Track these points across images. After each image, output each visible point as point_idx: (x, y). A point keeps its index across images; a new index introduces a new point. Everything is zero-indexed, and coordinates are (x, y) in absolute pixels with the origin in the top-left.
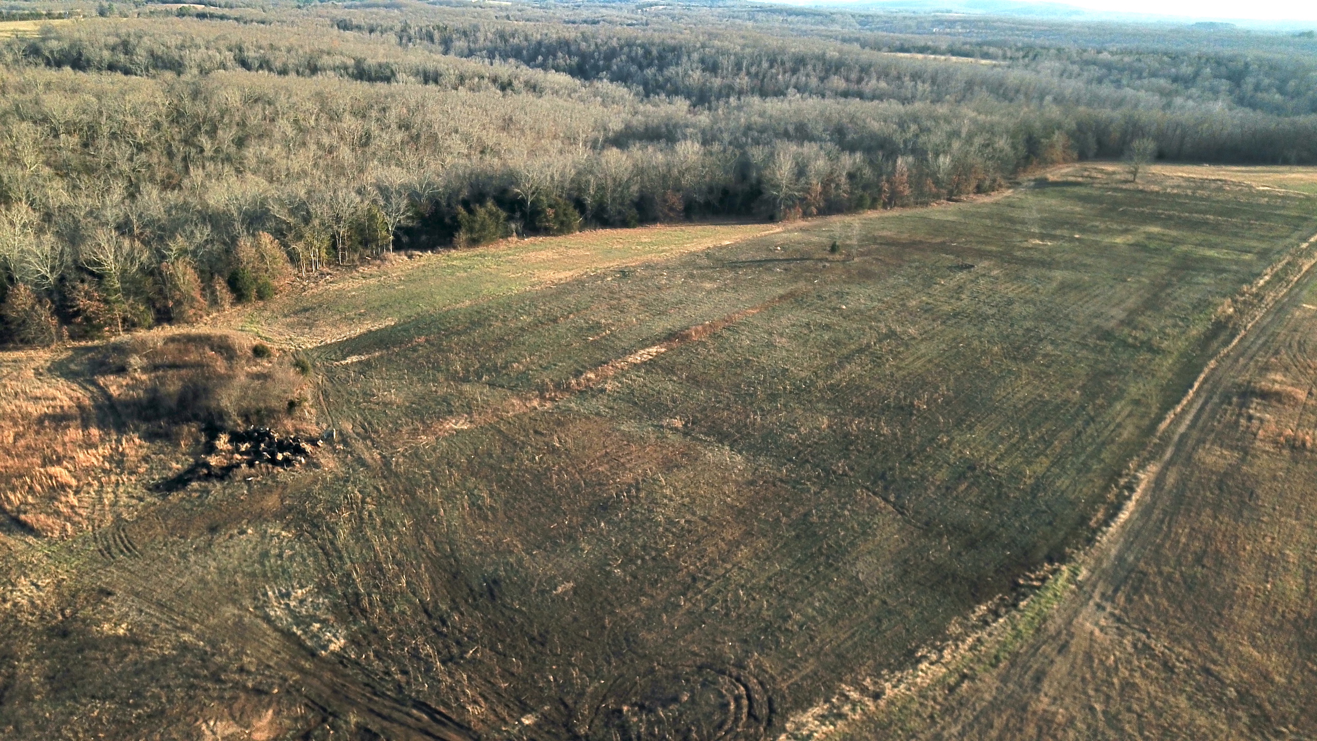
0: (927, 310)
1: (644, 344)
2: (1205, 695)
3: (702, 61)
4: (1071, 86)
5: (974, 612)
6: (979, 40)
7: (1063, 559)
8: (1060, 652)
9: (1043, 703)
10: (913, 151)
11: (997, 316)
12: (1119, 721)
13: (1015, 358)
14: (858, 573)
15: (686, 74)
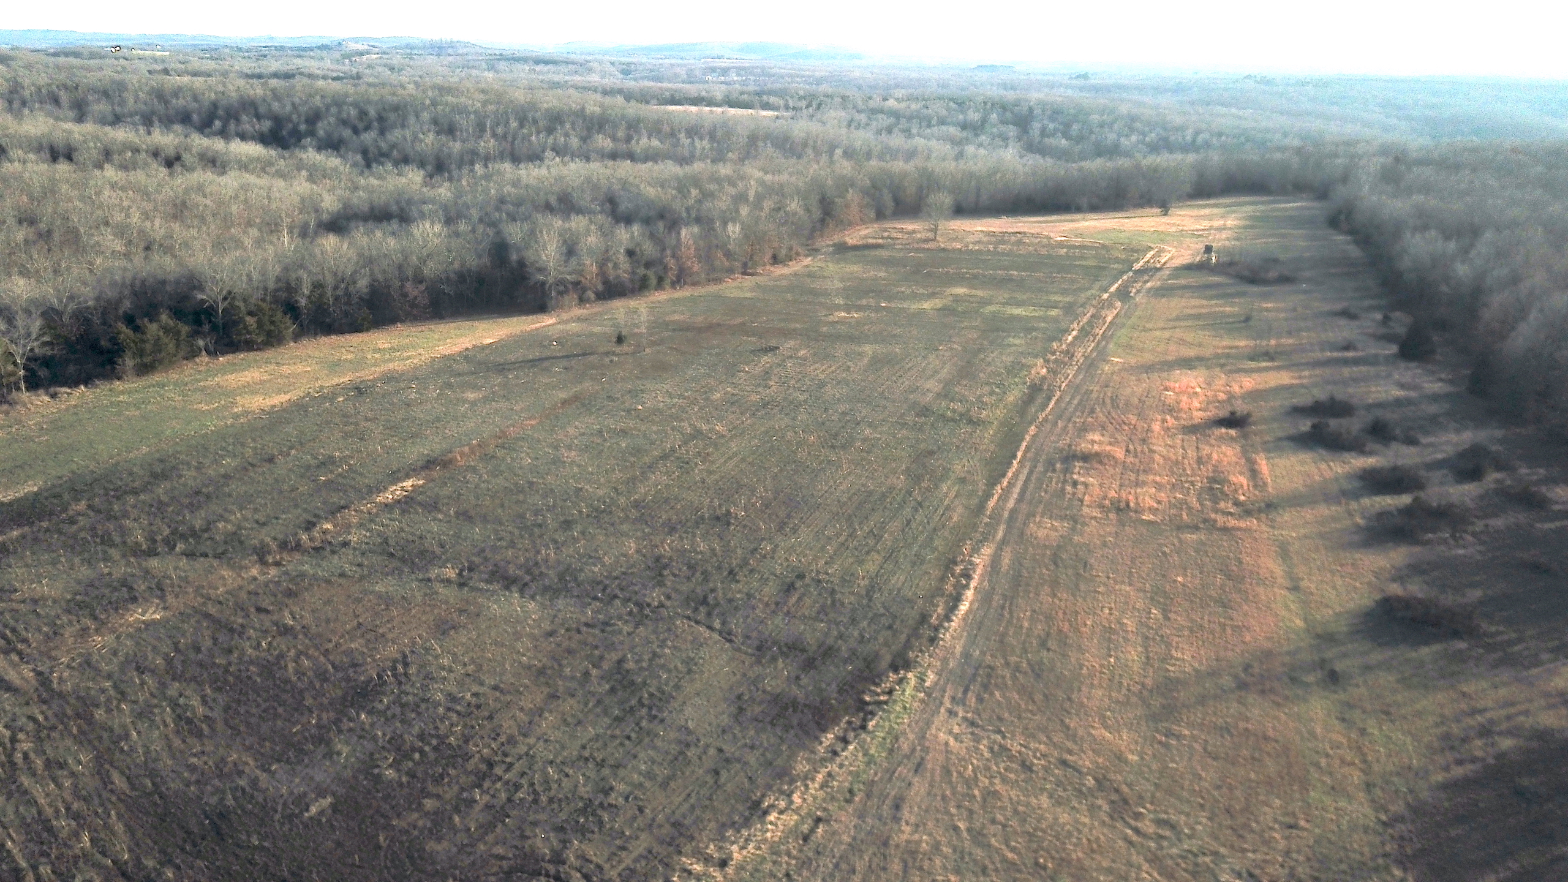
0: (733, 401)
1: (395, 477)
2: (1065, 790)
3: (435, 122)
4: (862, 138)
5: (821, 743)
6: (757, 88)
7: (907, 665)
8: (916, 771)
9: (905, 834)
10: (698, 220)
11: (810, 402)
12: (984, 835)
13: (833, 447)
14: (687, 721)
15: (415, 138)
